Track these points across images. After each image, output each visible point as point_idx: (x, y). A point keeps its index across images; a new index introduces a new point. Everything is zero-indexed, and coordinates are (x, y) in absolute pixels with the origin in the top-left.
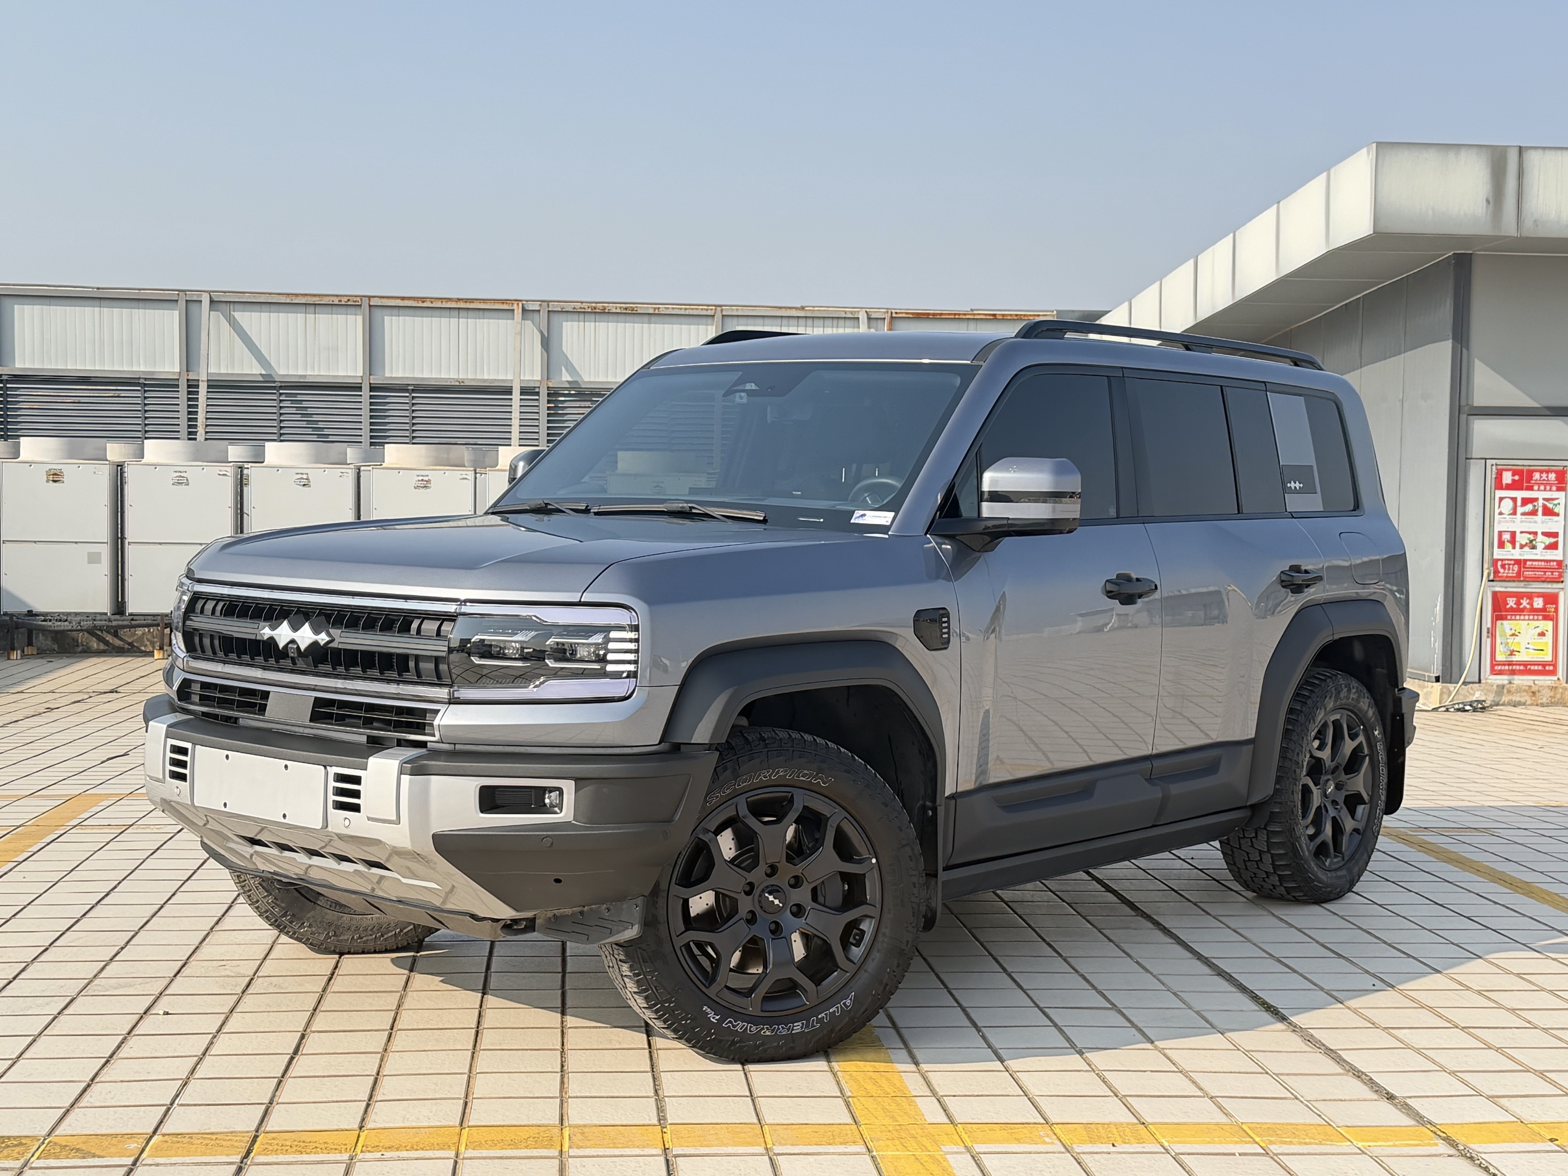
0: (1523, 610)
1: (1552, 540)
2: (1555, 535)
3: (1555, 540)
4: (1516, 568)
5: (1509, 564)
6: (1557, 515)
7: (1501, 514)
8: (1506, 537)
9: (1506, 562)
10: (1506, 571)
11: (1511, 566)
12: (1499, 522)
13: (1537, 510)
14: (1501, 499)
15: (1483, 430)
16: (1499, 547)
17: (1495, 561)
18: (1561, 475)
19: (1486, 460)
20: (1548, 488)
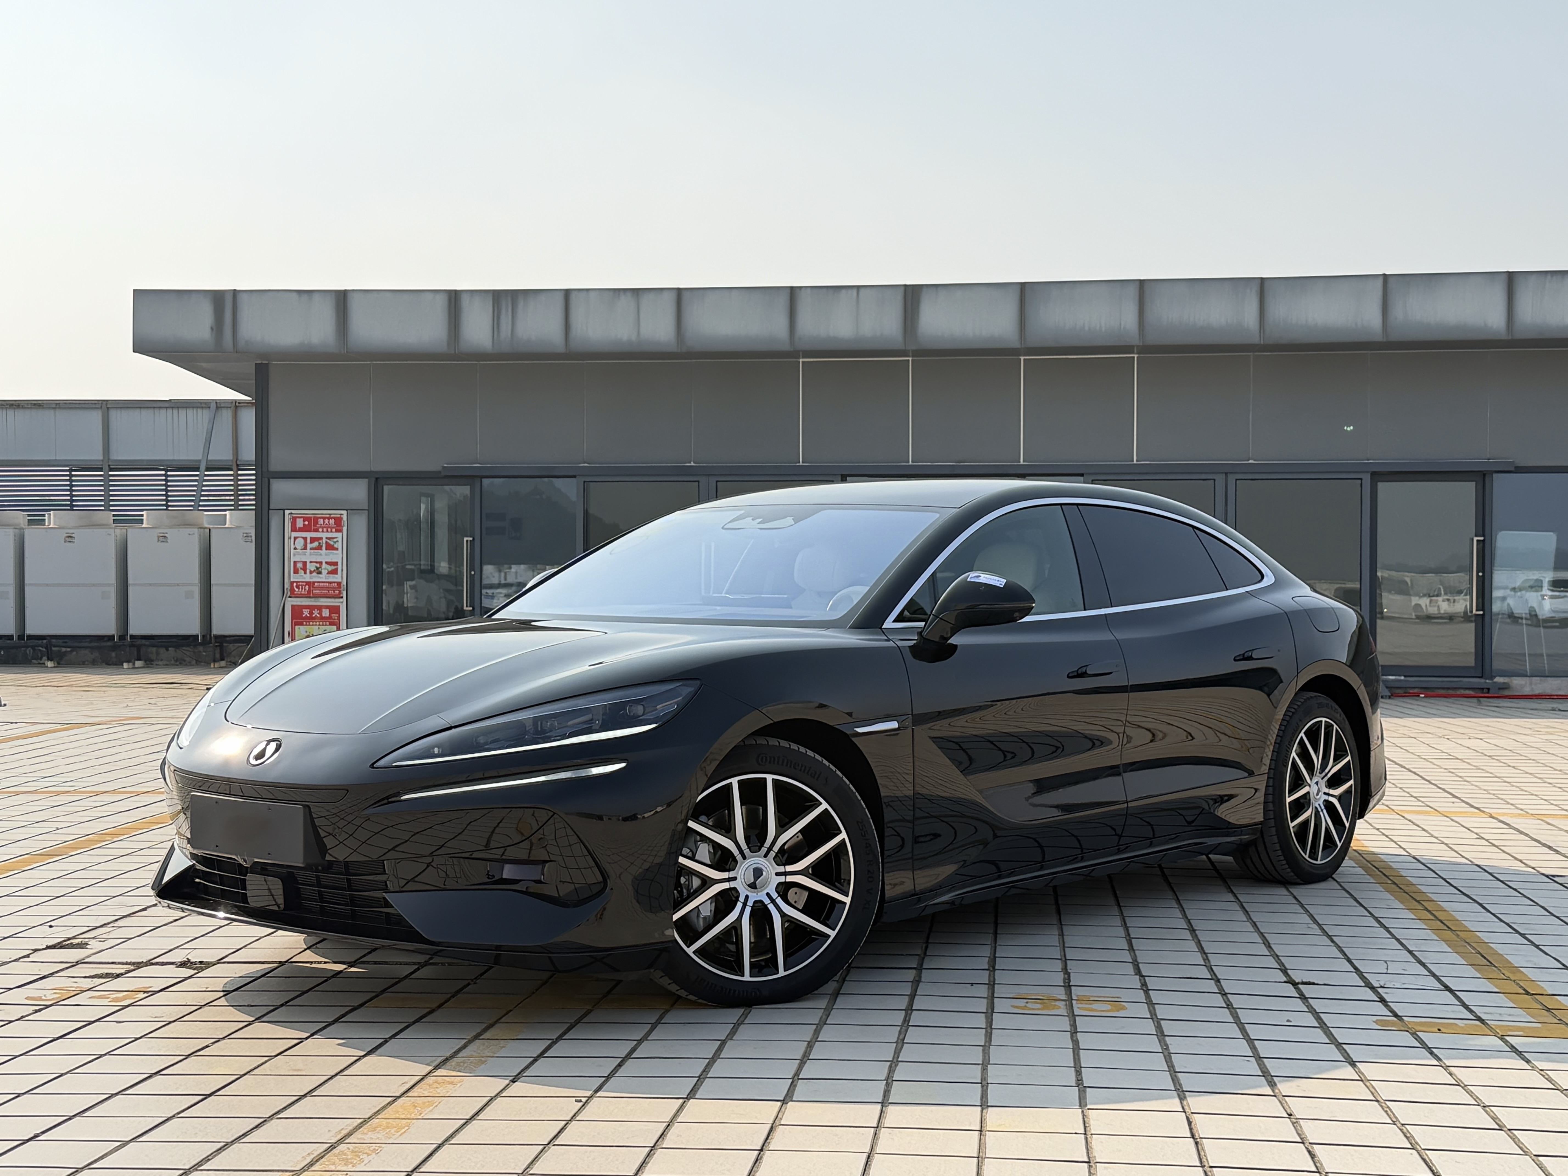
0: (314, 618)
1: (333, 567)
2: (336, 564)
3: (336, 567)
4: (307, 587)
5: (302, 586)
6: (337, 549)
7: (295, 549)
8: (300, 565)
9: (301, 584)
10: (300, 590)
12: (294, 555)
13: (322, 546)
14: (295, 538)
15: (280, 489)
16: (294, 573)
17: (292, 583)
18: (338, 521)
19: (284, 510)
20: (329, 530)
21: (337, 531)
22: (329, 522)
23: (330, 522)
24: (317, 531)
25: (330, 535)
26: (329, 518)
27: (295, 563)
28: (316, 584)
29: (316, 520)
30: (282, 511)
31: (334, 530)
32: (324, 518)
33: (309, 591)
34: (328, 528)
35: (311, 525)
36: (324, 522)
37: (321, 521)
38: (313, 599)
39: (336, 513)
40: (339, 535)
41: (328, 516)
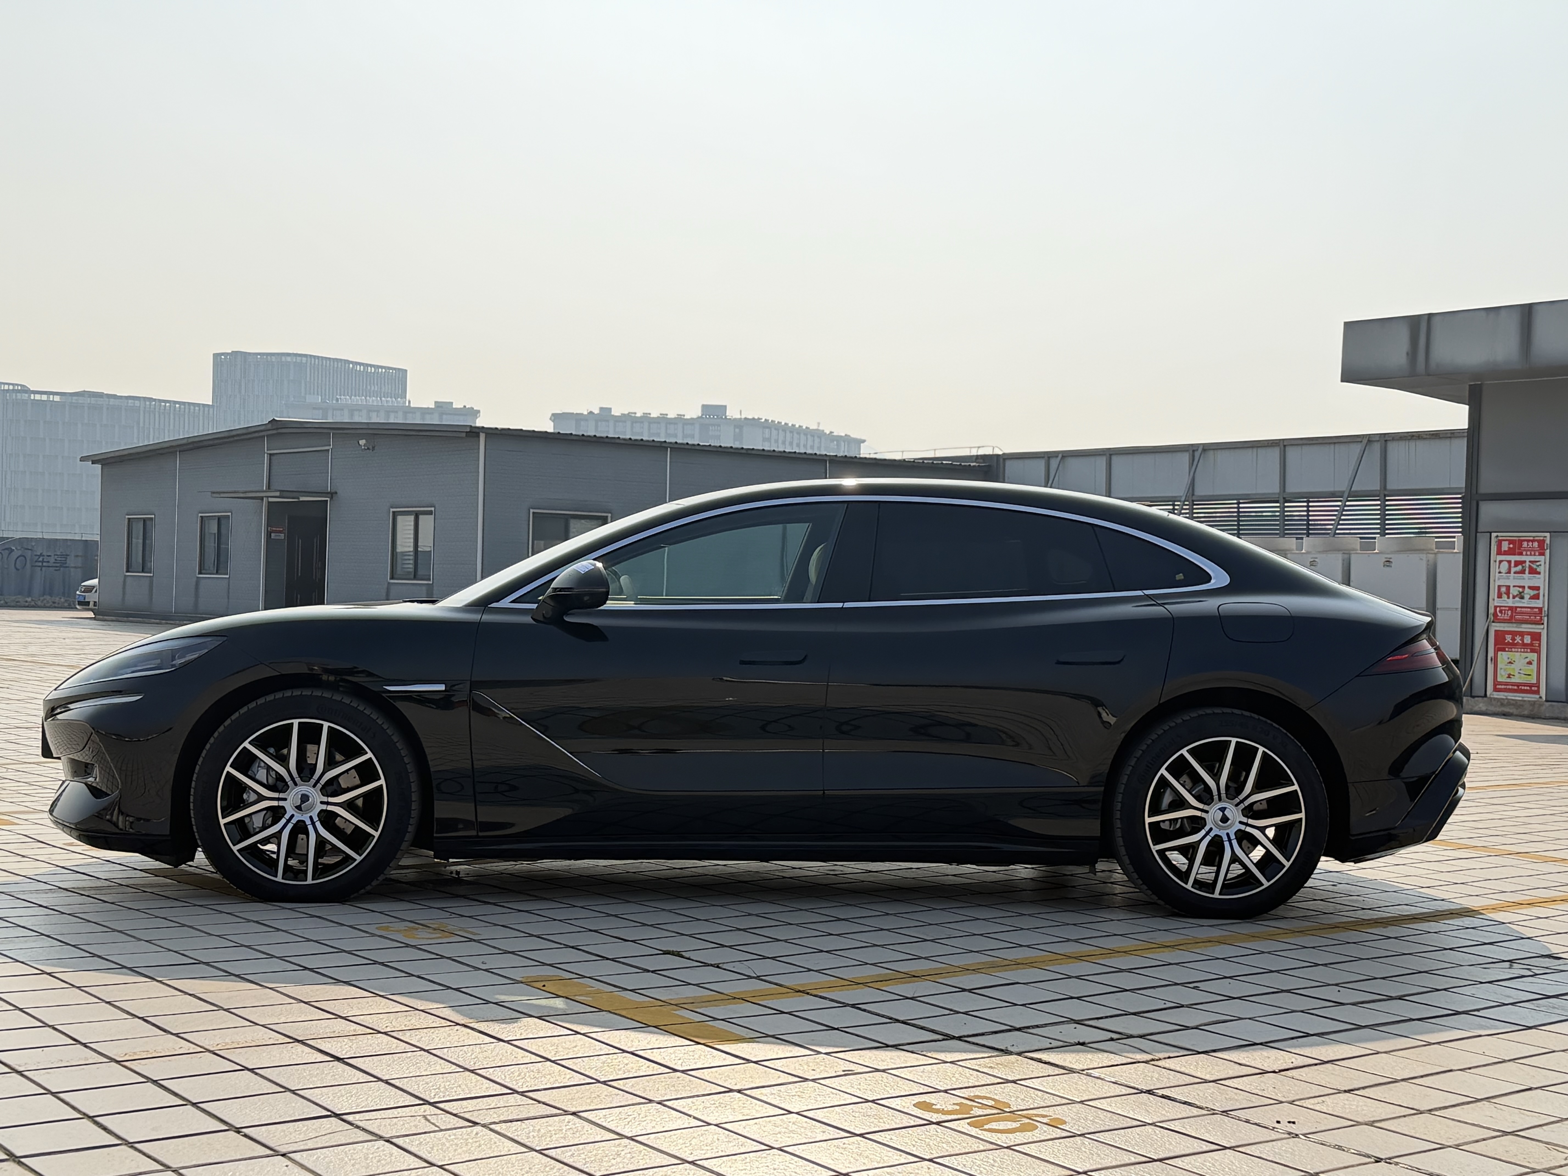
0: (1515, 645)
2: (1538, 588)
3: (1537, 592)
4: (1510, 613)
6: (1539, 573)
7: (1500, 573)
8: (1503, 589)
9: (1503, 608)
10: (1504, 615)
11: (1506, 612)
13: (1525, 570)
14: (1501, 562)
15: (1489, 511)
16: (1498, 597)
17: (1496, 607)
18: (1541, 543)
19: (1491, 533)
21: (1540, 554)
22: (1532, 545)
23: (1534, 545)
24: (1521, 554)
25: (1532, 558)
26: (1533, 541)
27: (1499, 587)
28: (1518, 609)
29: (1521, 542)
30: (1489, 534)
31: (1537, 554)
32: (1528, 541)
33: (1511, 616)
35: (1516, 548)
36: (1528, 545)
37: (1525, 544)
38: (1515, 625)
39: (1539, 536)
40: (1542, 558)
41: (1532, 538)
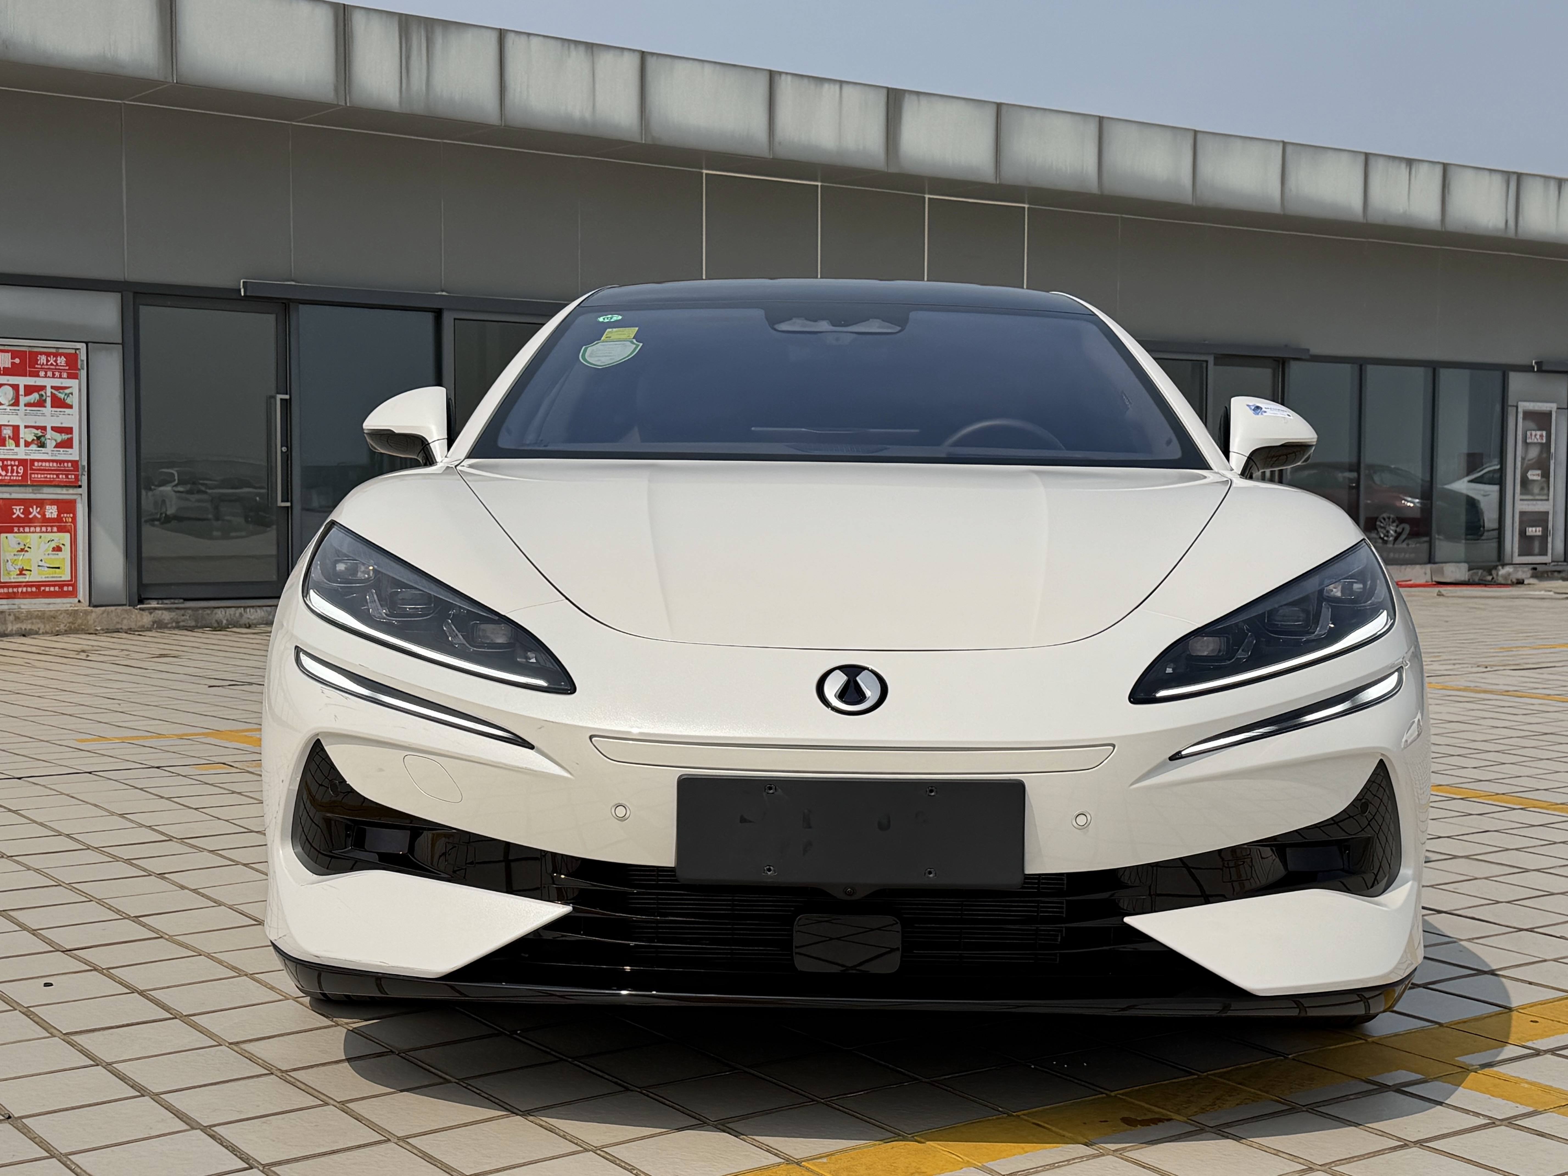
0: (31, 521)
1: (65, 437)
2: (69, 430)
3: (69, 436)
4: (21, 470)
5: (12, 466)
6: (70, 407)
8: (7, 432)
9: (9, 463)
10: (9, 474)
11: (15, 468)
13: (45, 401)
18: (72, 360)
20: (57, 374)
21: (70, 376)
22: (56, 361)
23: (58, 362)
24: (36, 375)
25: (57, 382)
26: (56, 355)
28: (36, 464)
29: (33, 356)
31: (65, 375)
32: (48, 355)
33: (24, 476)
34: (55, 372)
35: (26, 364)
36: (48, 361)
37: (43, 359)
38: (30, 489)
39: (68, 347)
40: (73, 383)
41: (54, 351)
